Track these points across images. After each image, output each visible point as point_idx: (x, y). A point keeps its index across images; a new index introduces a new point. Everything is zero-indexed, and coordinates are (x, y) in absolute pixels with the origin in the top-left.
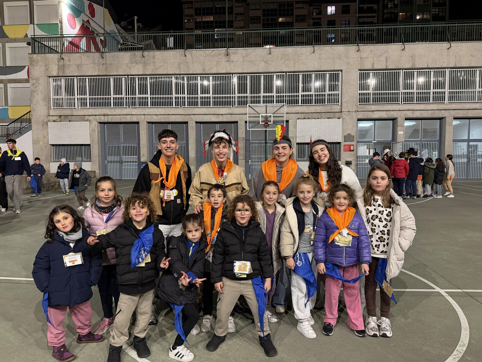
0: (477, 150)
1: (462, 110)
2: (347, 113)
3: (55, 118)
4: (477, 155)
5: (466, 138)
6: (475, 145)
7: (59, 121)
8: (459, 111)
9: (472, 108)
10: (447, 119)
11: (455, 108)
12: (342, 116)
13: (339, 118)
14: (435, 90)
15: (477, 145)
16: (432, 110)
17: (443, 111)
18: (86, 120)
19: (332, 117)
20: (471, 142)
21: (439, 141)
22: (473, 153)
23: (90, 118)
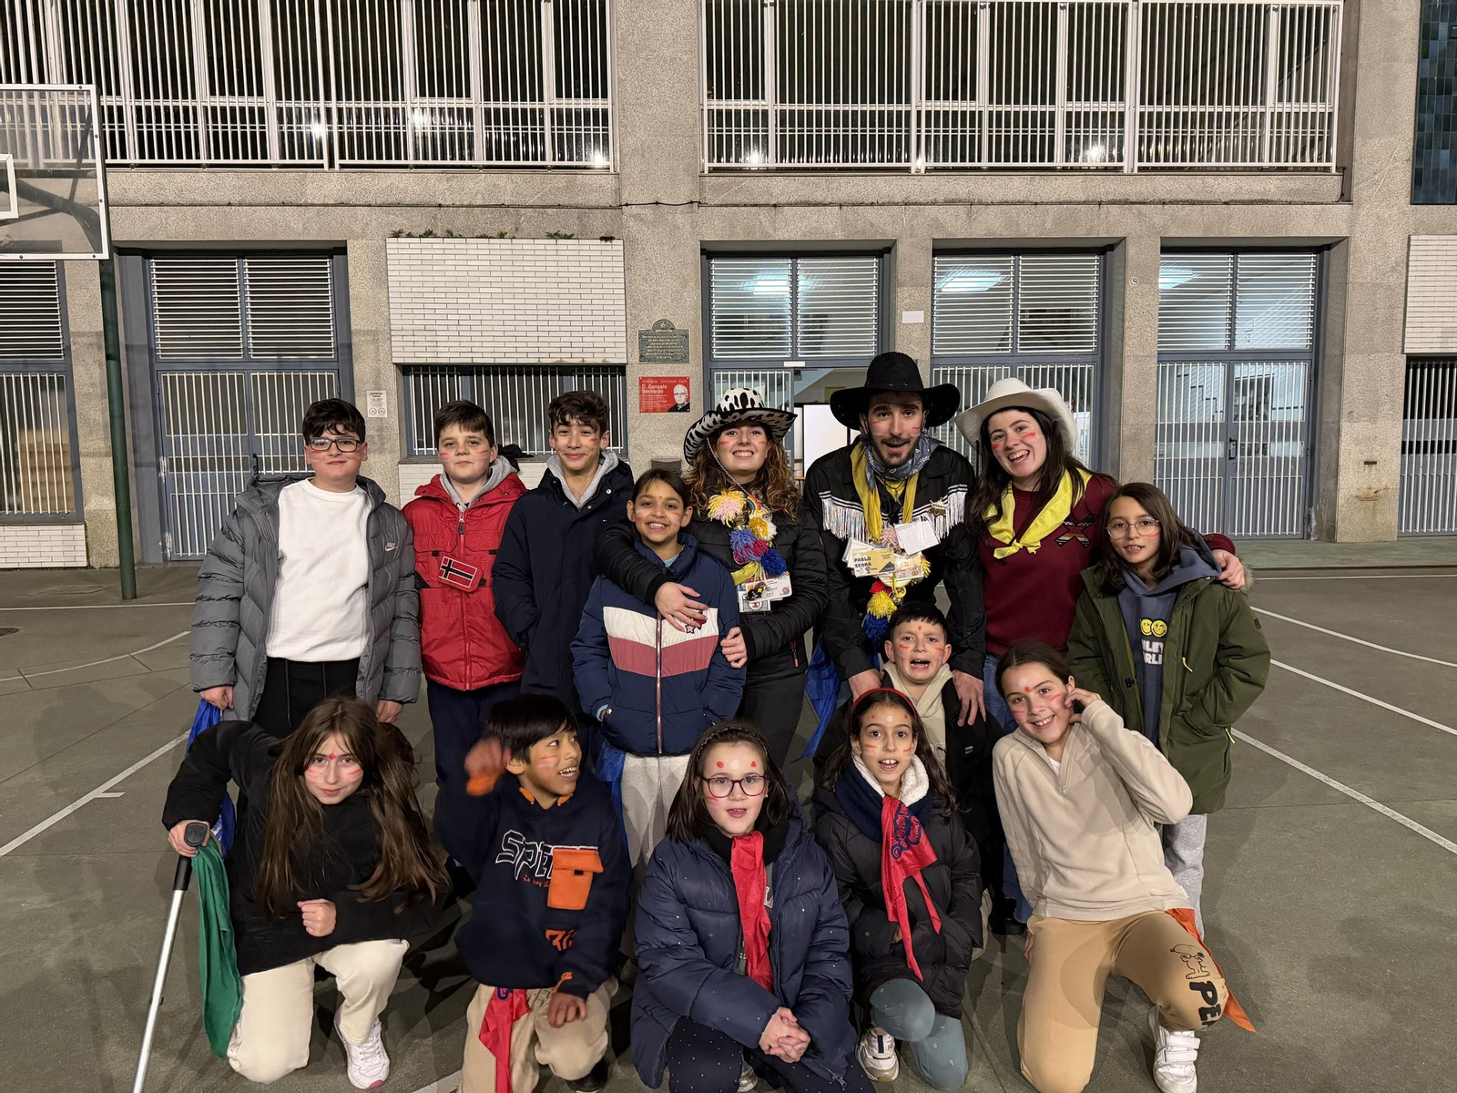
0: (1266, 403)
1: (1201, 203)
2: (647, 212)
4: (1266, 425)
5: (1222, 344)
6: (1259, 381)
8: (1188, 207)
9: (1246, 197)
10: (1132, 250)
11: (1167, 197)
12: (621, 226)
13: (611, 239)
14: (1075, 107)
15: (1267, 380)
16: (1060, 203)
17: (1114, 209)
19: (575, 229)
20: (1239, 361)
21: (1098, 358)
22: (1251, 418)
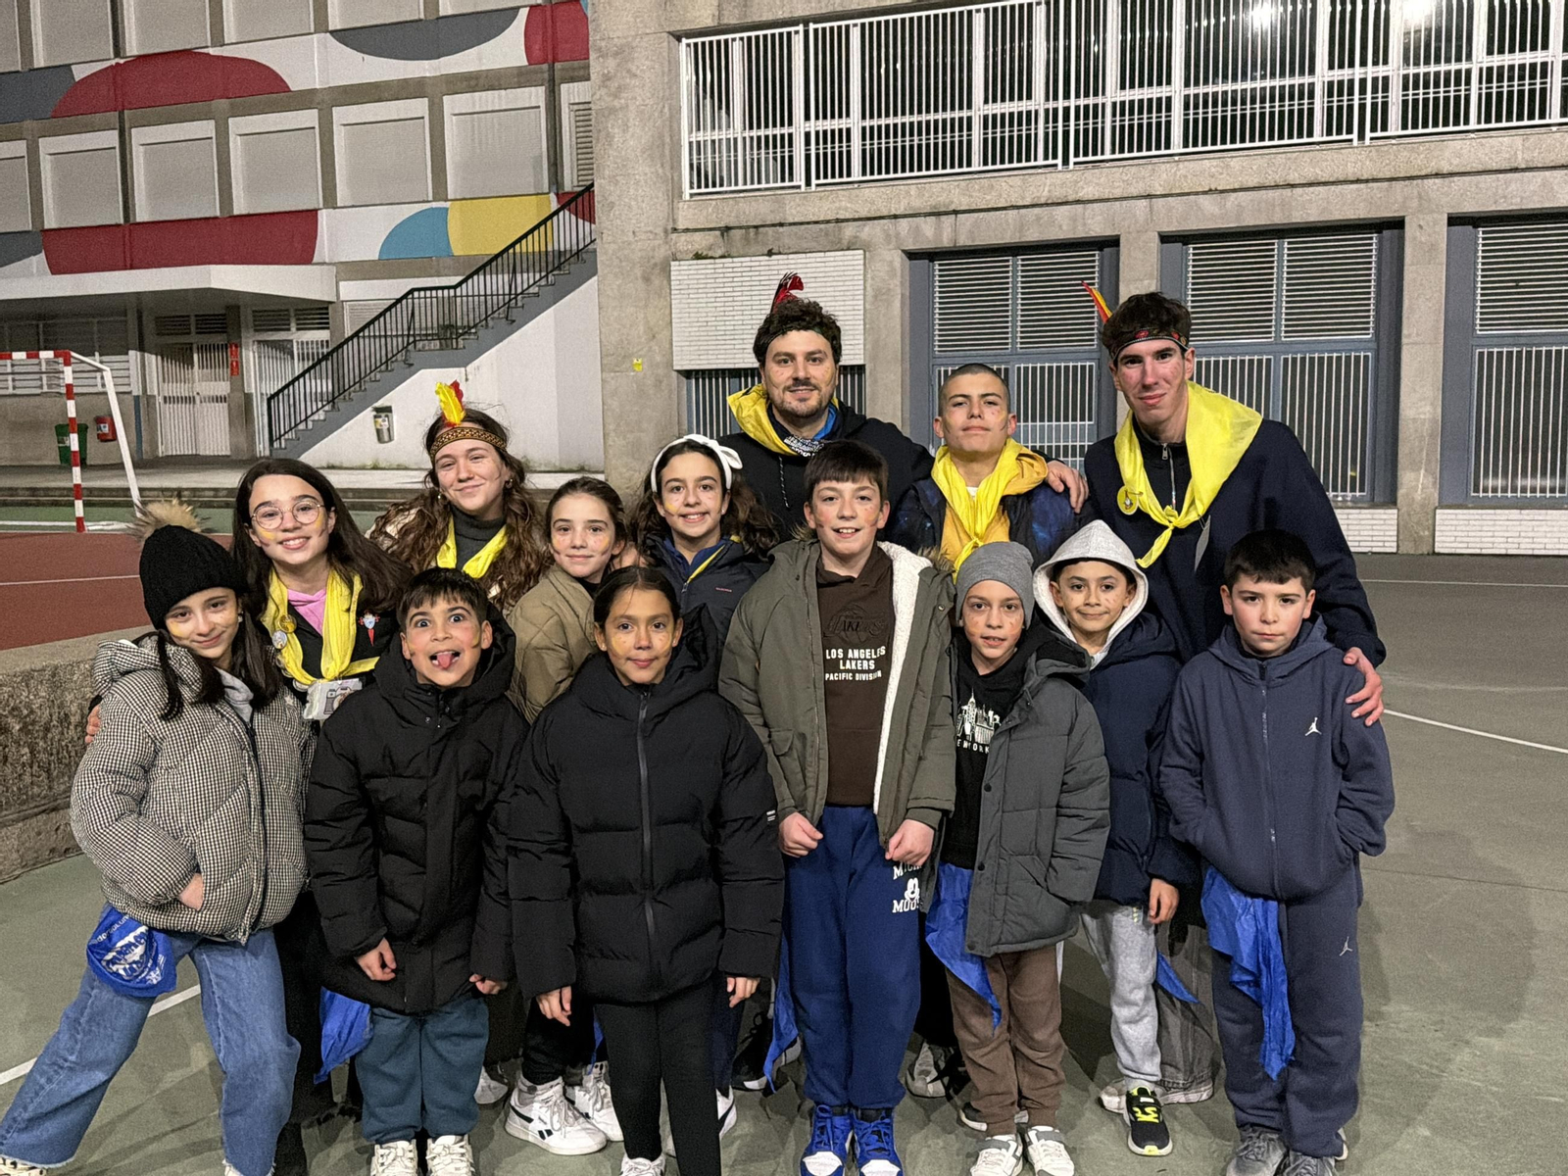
3: (700, 241)
7: (719, 252)
18: (845, 243)
23: (868, 231)
